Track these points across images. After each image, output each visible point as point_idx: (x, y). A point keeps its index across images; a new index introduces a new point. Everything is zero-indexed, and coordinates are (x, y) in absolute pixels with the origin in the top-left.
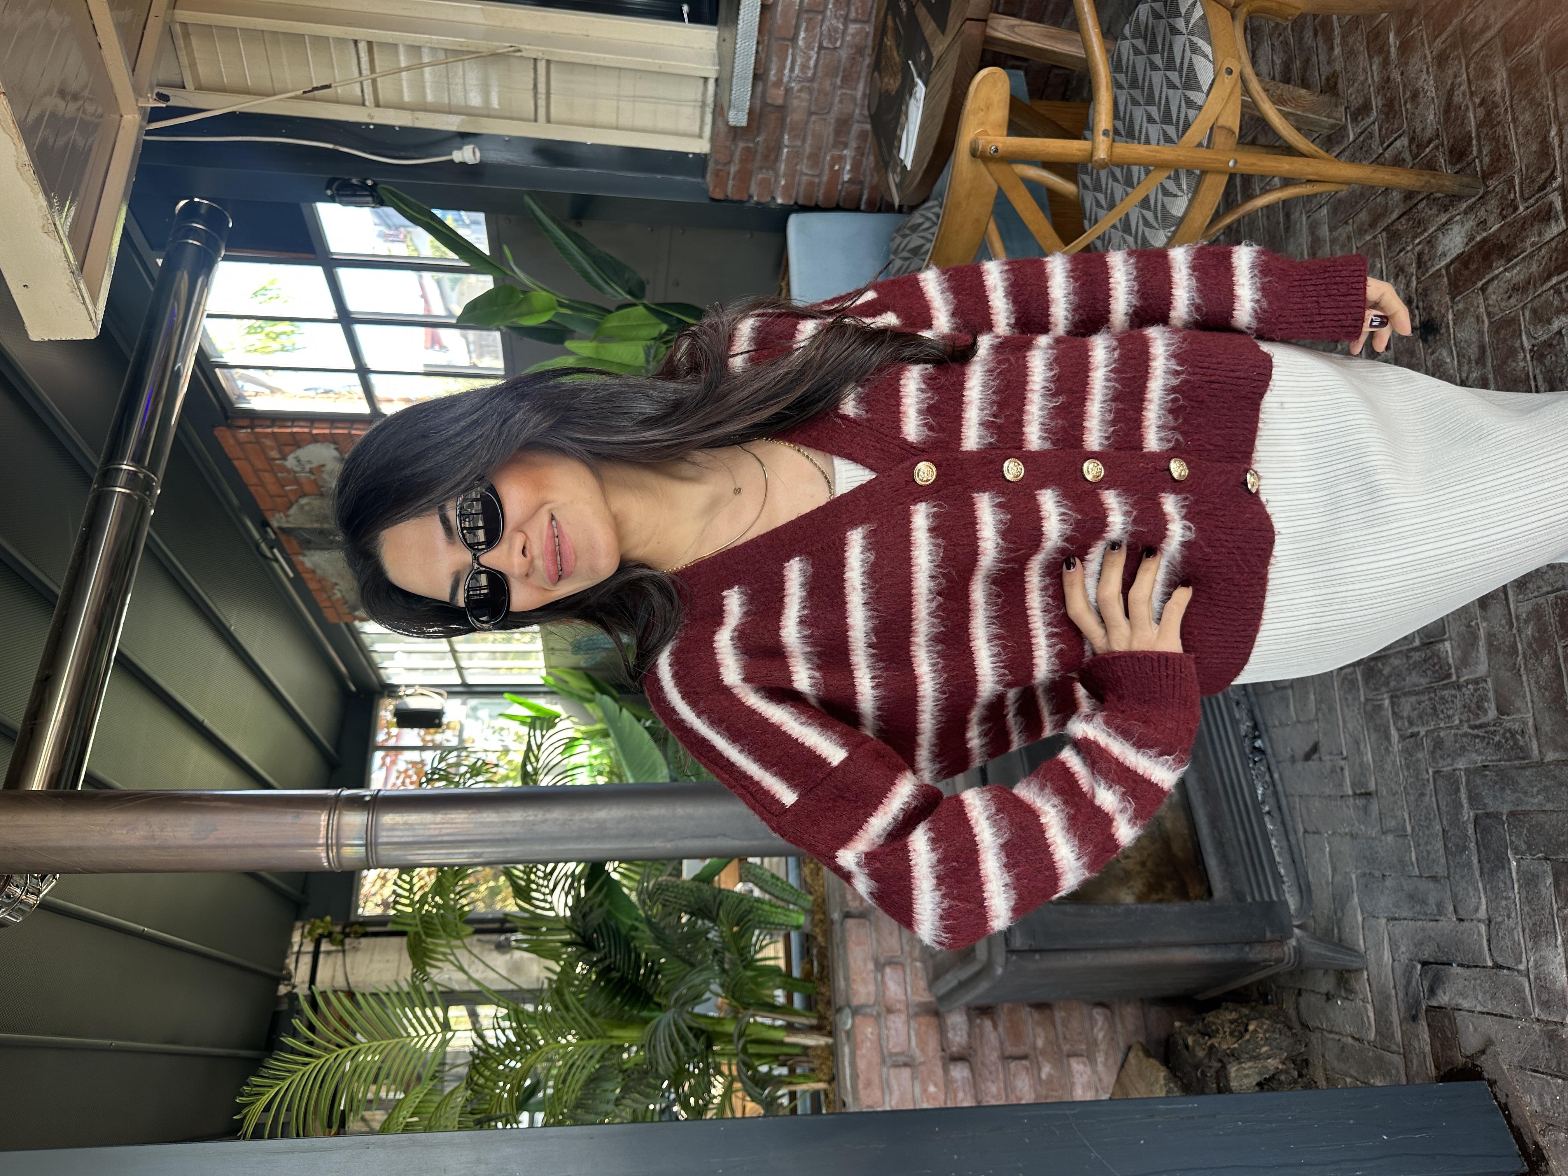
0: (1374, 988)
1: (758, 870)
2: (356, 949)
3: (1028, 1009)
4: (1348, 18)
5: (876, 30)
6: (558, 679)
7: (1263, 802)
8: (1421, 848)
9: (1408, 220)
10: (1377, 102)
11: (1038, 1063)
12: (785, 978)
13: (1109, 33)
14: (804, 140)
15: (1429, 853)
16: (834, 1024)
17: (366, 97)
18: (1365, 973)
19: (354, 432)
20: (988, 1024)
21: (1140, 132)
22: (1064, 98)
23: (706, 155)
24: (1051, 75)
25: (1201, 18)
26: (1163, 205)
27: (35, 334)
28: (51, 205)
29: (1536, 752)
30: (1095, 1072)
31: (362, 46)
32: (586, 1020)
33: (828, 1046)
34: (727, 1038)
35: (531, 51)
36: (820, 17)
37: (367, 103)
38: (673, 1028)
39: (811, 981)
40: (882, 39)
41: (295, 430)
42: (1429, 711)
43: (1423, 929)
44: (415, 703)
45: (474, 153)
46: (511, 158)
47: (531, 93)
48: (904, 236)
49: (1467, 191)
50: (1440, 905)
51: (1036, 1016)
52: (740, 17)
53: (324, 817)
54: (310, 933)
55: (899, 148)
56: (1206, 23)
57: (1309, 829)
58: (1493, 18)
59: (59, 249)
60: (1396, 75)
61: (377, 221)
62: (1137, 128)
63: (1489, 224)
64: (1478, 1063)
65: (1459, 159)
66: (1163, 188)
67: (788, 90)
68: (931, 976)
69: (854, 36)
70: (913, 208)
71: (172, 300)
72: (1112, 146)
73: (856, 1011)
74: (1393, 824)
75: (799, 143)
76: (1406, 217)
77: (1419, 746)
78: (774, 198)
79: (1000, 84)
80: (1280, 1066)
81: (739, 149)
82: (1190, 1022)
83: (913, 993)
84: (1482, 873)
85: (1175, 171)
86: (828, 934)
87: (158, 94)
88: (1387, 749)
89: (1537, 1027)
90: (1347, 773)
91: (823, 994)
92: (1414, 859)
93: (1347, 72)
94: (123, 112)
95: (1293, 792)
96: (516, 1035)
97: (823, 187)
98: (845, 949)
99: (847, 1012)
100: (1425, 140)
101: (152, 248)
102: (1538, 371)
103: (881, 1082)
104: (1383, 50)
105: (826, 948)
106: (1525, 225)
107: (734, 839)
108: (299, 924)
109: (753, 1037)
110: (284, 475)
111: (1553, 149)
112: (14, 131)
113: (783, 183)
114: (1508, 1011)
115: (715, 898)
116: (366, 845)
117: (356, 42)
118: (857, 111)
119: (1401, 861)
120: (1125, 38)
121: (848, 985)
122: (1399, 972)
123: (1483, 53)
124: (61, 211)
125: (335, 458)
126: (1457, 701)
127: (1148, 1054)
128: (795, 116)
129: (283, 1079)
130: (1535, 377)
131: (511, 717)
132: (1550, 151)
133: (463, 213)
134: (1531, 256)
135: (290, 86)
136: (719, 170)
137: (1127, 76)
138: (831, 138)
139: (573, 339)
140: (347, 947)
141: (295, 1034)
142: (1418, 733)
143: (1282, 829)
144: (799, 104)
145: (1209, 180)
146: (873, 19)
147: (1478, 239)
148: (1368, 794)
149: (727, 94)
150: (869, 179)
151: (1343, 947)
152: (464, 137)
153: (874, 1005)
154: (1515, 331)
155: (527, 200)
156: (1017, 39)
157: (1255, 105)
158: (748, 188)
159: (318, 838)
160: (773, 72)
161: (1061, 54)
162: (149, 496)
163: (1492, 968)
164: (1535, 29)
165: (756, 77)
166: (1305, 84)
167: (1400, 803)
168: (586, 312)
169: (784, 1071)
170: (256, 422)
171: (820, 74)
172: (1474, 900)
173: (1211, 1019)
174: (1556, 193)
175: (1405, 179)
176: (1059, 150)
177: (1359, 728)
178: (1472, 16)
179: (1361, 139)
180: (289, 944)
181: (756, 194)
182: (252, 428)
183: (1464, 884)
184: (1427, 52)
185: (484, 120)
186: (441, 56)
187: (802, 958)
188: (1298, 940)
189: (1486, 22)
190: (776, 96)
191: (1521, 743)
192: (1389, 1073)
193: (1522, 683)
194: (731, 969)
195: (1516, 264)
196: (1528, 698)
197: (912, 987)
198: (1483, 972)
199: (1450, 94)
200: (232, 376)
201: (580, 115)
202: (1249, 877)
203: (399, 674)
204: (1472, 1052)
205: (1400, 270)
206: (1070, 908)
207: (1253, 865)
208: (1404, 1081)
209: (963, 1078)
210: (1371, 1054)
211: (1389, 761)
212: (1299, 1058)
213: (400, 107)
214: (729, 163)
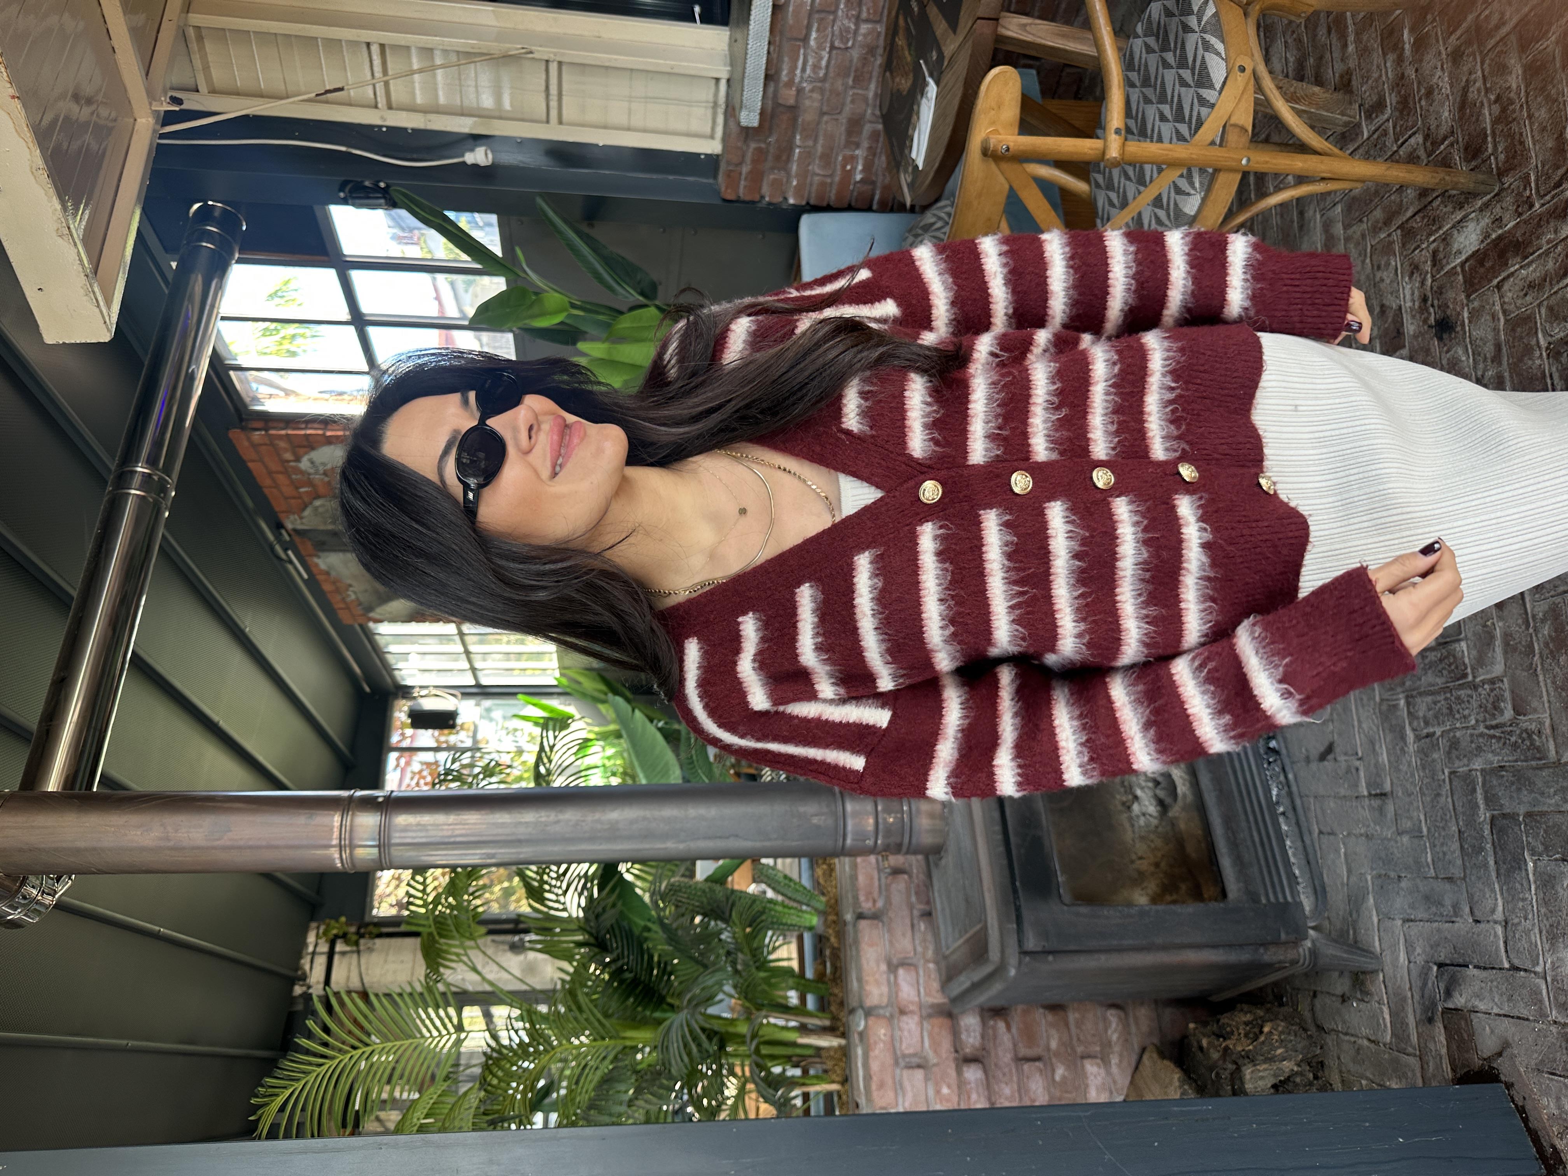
0: (1390, 990)
1: (770, 871)
2: (370, 950)
3: (1041, 1010)
4: (1362, 15)
5: (887, 29)
6: (572, 680)
7: (1278, 803)
8: (1438, 849)
9: (1423, 218)
10: (1391, 100)
11: (1052, 1064)
12: (798, 979)
13: (1122, 31)
14: (816, 141)
15: (1444, 854)
16: (846, 1025)
17: (379, 99)
18: (1381, 976)
20: (1001, 1025)
21: (1153, 130)
22: (1077, 96)
23: (717, 156)
24: (1064, 74)
25: (1213, 15)
26: (1176, 204)
27: (50, 338)
28: (65, 208)
29: (1553, 752)
30: (1109, 1073)
31: (375, 49)
32: (599, 1021)
33: (840, 1047)
34: (740, 1039)
35: (542, 52)
36: (831, 17)
37: (380, 105)
38: (686, 1029)
39: (824, 983)
40: (893, 38)
41: (309, 432)
42: (1445, 711)
43: (1439, 931)
44: (429, 704)
45: (486, 154)
46: (524, 159)
47: (543, 95)
48: (916, 236)
49: (1482, 188)
50: (1456, 907)
51: (1050, 1017)
52: (752, 18)
53: (337, 819)
54: (324, 934)
55: (911, 147)
56: (1218, 21)
57: (1324, 830)
58: (1508, 14)
59: (73, 252)
60: (1411, 73)
61: (391, 223)
62: (1149, 127)
63: (1505, 221)
64: (1495, 1065)
65: (1474, 157)
66: (1176, 187)
67: (800, 91)
68: (943, 977)
69: (865, 36)
70: (925, 208)
71: (186, 303)
72: (1124, 145)
73: (869, 1013)
74: (1408, 824)
75: (811, 143)
76: (1421, 214)
77: (1435, 746)
78: (786, 199)
79: (1011, 84)
80: (1295, 1069)
81: (751, 150)
82: (1205, 1024)
83: (927, 994)
84: (1498, 875)
85: (1188, 169)
86: (841, 935)
87: (172, 98)
88: (1402, 749)
89: (1554, 1029)
90: (1362, 774)
91: (836, 995)
92: (1429, 859)
93: (1361, 70)
94: (137, 115)
95: (1307, 792)
96: (529, 1035)
97: (835, 187)
98: (858, 951)
99: (860, 1013)
100: (1440, 137)
101: (166, 250)
102: (1554, 369)
103: (894, 1083)
104: (1397, 47)
105: (839, 949)
106: (1540, 222)
107: (746, 839)
108: (314, 925)
109: (766, 1038)
110: (299, 477)
112: (28, 135)
113: (795, 183)
114: (1525, 1013)
115: (728, 899)
116: (379, 846)
117: (368, 45)
118: (869, 111)
119: (1417, 862)
120: (1137, 36)
121: (861, 986)
122: (1415, 973)
123: (1498, 49)
124: (75, 215)
126: (1473, 701)
127: (1162, 1055)
128: (807, 117)
129: (298, 1080)
130: (1551, 376)
131: (525, 718)
133: (475, 215)
134: (1547, 253)
135: (303, 89)
136: (731, 171)
137: (1139, 74)
138: (843, 137)
139: (585, 340)
140: (362, 948)
141: (310, 1035)
142: (1434, 733)
143: (1296, 830)
144: (811, 104)
145: (1222, 178)
146: (885, 19)
147: (1494, 236)
148: (1383, 795)
149: (738, 95)
150: (881, 180)
151: (1359, 948)
152: (476, 139)
153: (887, 1006)
154: (1531, 328)
155: (539, 201)
156: (1029, 38)
157: (1268, 102)
158: (760, 188)
159: (331, 839)
160: (784, 73)
161: (1073, 52)
162: (163, 498)
163: (1509, 970)
164: (1550, 24)
165: (768, 77)
166: (1319, 81)
167: (1415, 804)
168: (598, 313)
169: (798, 1072)
170: (270, 424)
171: (831, 74)
172: (1491, 901)
173: (1226, 1021)
175: (1420, 176)
176: (1071, 149)
177: (1375, 729)
178: (1487, 12)
179: (1375, 136)
180: (305, 944)
181: (768, 195)
182: (266, 430)
183: (1480, 886)
184: (1442, 48)
185: (496, 122)
186: (453, 58)
187: (815, 958)
188: (1313, 942)
189: (1502, 18)
190: (788, 96)
191: (1538, 744)
192: (1405, 1075)
193: (1538, 683)
194: (744, 970)
195: (1532, 262)
196: (1545, 698)
197: (925, 989)
198: (1500, 974)
199: (1465, 91)
200: (246, 378)
201: (592, 117)
202: (1263, 879)
203: (413, 676)
204: (1489, 1054)
205: (1415, 268)
206: (1084, 910)
207: (1268, 866)
208: (1420, 1083)
209: (976, 1080)
210: (1386, 1056)
211: (1404, 761)
212: (1315, 1060)
213: (413, 109)
214: (740, 164)
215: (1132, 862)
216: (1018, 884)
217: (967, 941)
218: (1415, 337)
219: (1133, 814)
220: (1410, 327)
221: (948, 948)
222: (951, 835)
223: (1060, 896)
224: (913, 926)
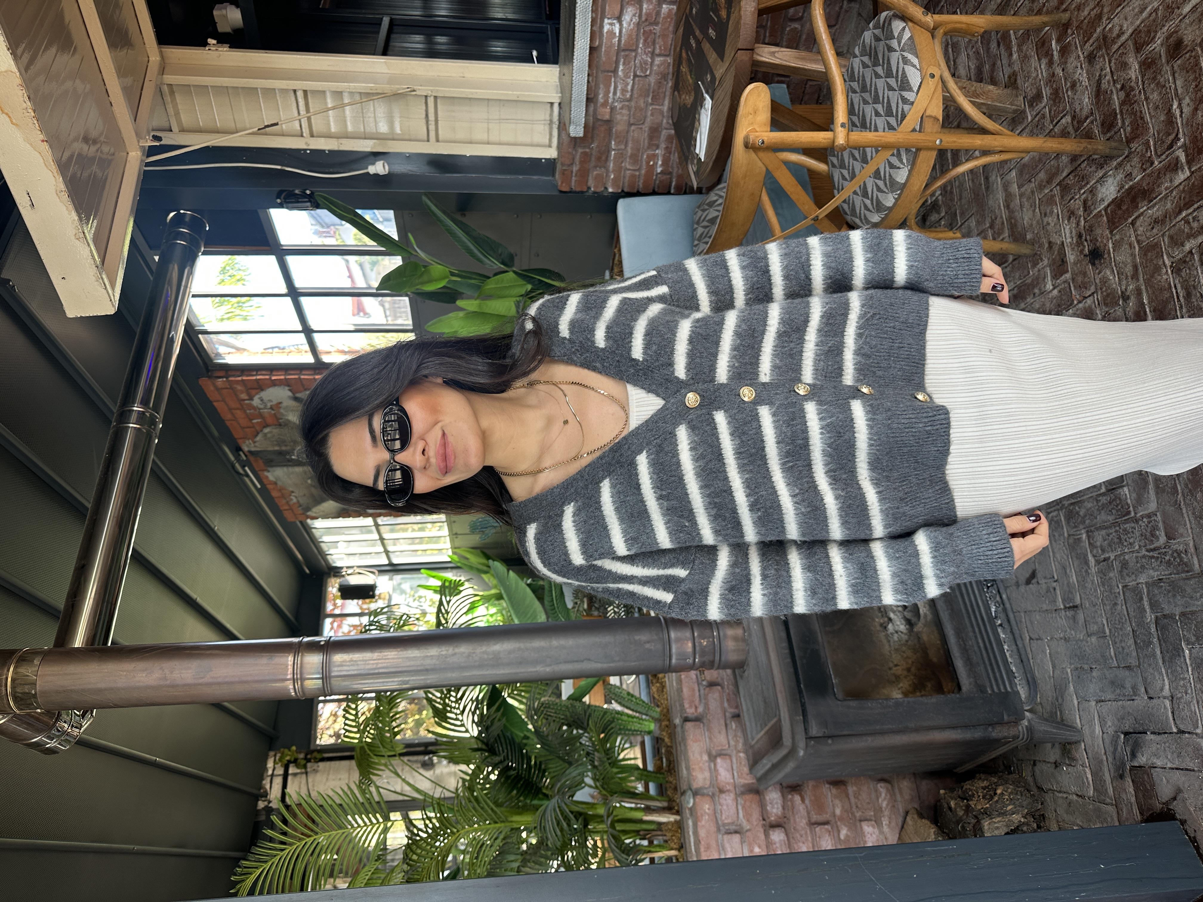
0: (1090, 755)
1: (617, 690)
2: (315, 771)
3: (827, 786)
4: (1021, 32)
5: (674, 60)
6: (461, 557)
7: (996, 617)
8: (1118, 645)
9: (1075, 176)
10: (1046, 92)
11: (837, 827)
12: (643, 774)
14: (626, 145)
15: (1123, 648)
16: (680, 805)
17: (304, 130)
18: (1083, 745)
19: (302, 377)
20: (797, 798)
21: (871, 123)
22: (818, 102)
23: (554, 159)
24: (807, 86)
25: (909, 39)
26: (890, 175)
27: (71, 313)
28: (80, 219)
29: (1197, 566)
30: (881, 832)
31: (300, 94)
32: (492, 809)
33: (676, 822)
34: (599, 818)
35: (422, 90)
36: (634, 54)
37: (304, 135)
38: (558, 810)
39: (661, 773)
40: (679, 67)
41: (258, 377)
42: (1116, 540)
43: (1123, 707)
44: (354, 580)
45: (384, 166)
46: (411, 169)
47: (424, 121)
48: (704, 210)
49: (1115, 152)
50: (1134, 688)
51: (834, 791)
52: (575, 57)
53: (290, 658)
54: (280, 760)
55: (695, 145)
56: (913, 42)
57: (1033, 637)
58: (1125, 26)
59: (87, 250)
60: (1059, 71)
61: (314, 222)
62: (868, 121)
63: (1134, 175)
64: (1171, 807)
65: (1109, 130)
66: (890, 163)
67: (613, 109)
68: (751, 762)
69: (658, 66)
70: (710, 189)
71: (166, 286)
72: (849, 134)
73: (696, 793)
74: (1094, 628)
75: (623, 147)
76: (1073, 174)
77: (1110, 567)
78: (606, 188)
79: (763, 95)
80: (1022, 820)
81: (579, 154)
82: (952, 790)
83: (739, 777)
84: (1164, 661)
85: (897, 149)
86: (672, 736)
87: (154, 136)
88: (1086, 571)
90: (1058, 592)
91: (671, 783)
92: (1112, 654)
93: (1023, 71)
94: (128, 149)
95: (1019, 609)
96: (439, 820)
97: (642, 178)
98: (685, 745)
99: (689, 793)
100: (1083, 117)
101: (151, 248)
102: (1177, 282)
103: (718, 845)
104: (1048, 54)
105: (672, 747)
106: (1159, 175)
107: (596, 662)
108: (272, 753)
109: (619, 817)
110: (252, 411)
111: (1176, 118)
112: (54, 167)
113: (612, 177)
114: (1191, 766)
115: (585, 712)
116: (322, 678)
117: (295, 91)
118: (665, 121)
119: (1103, 656)
120: (855, 56)
121: (689, 773)
122: (1107, 741)
123: (1120, 51)
124: (87, 223)
125: (289, 397)
126: (1136, 532)
127: (921, 816)
128: (619, 127)
129: (266, 862)
130: (1175, 286)
131: (427, 588)
132: (1174, 120)
133: (376, 211)
134: (1166, 196)
135: (248, 126)
136: (565, 170)
137: (859, 83)
138: (646, 141)
139: (462, 299)
140: (309, 770)
141: (273, 826)
142: (1109, 558)
143: (1011, 637)
144: (622, 118)
145: (923, 155)
146: (672, 53)
147: (1127, 187)
148: (1075, 607)
149: (567, 115)
150: (676, 171)
151: (1064, 725)
152: (376, 155)
153: (710, 787)
154: (1158, 253)
155: (424, 198)
156: (777, 61)
157: (952, 98)
158: (587, 182)
159: (287, 675)
160: (601, 96)
161: (810, 70)
162: (154, 429)
163: (1177, 733)
164: (1156, 32)
165: (588, 100)
166: (993, 82)
167: (1099, 612)
168: (471, 278)
169: (645, 843)
170: (230, 373)
171: (635, 95)
172: (1160, 682)
173: (968, 787)
174: (1181, 150)
175: (1069, 146)
176: (810, 140)
177: (1065, 557)
178: (1110, 26)
179: (1037, 119)
180: (266, 769)
181: (593, 186)
182: (227, 378)
183: (1151, 671)
184: (1080, 53)
185: (390, 143)
186: (357, 98)
187: (654, 756)
188: (1029, 721)
189: (1121, 29)
190: (605, 113)
191: (1185, 560)
192: (1105, 820)
193: (1183, 514)
194: (600, 765)
195: (1156, 204)
196: (1188, 525)
197: (738, 773)
198: (1170, 737)
199: (1099, 82)
200: (211, 339)
201: (461, 135)
202: (988, 675)
203: (342, 559)
204: (1167, 799)
205: (1072, 214)
206: (853, 703)
207: (991, 664)
208: (1117, 824)
209: (780, 840)
210: (1091, 807)
211: (1089, 580)
212: (1037, 814)
213: (329, 136)
214: (572, 164)
215: (890, 669)
216: (802, 686)
217: (767, 733)
218: (1075, 263)
219: (889, 633)
220: (1071, 257)
221: (753, 739)
222: (751, 653)
223: (835, 695)
224: (726, 725)
